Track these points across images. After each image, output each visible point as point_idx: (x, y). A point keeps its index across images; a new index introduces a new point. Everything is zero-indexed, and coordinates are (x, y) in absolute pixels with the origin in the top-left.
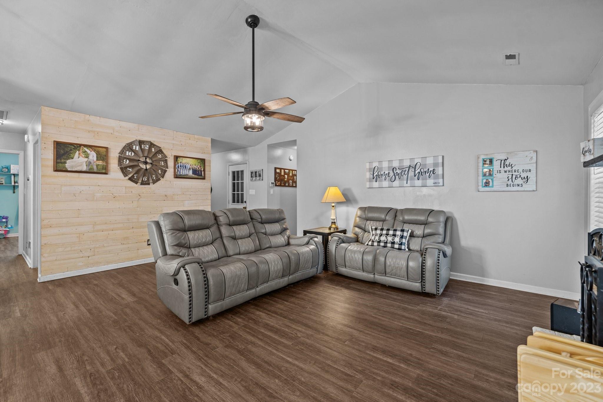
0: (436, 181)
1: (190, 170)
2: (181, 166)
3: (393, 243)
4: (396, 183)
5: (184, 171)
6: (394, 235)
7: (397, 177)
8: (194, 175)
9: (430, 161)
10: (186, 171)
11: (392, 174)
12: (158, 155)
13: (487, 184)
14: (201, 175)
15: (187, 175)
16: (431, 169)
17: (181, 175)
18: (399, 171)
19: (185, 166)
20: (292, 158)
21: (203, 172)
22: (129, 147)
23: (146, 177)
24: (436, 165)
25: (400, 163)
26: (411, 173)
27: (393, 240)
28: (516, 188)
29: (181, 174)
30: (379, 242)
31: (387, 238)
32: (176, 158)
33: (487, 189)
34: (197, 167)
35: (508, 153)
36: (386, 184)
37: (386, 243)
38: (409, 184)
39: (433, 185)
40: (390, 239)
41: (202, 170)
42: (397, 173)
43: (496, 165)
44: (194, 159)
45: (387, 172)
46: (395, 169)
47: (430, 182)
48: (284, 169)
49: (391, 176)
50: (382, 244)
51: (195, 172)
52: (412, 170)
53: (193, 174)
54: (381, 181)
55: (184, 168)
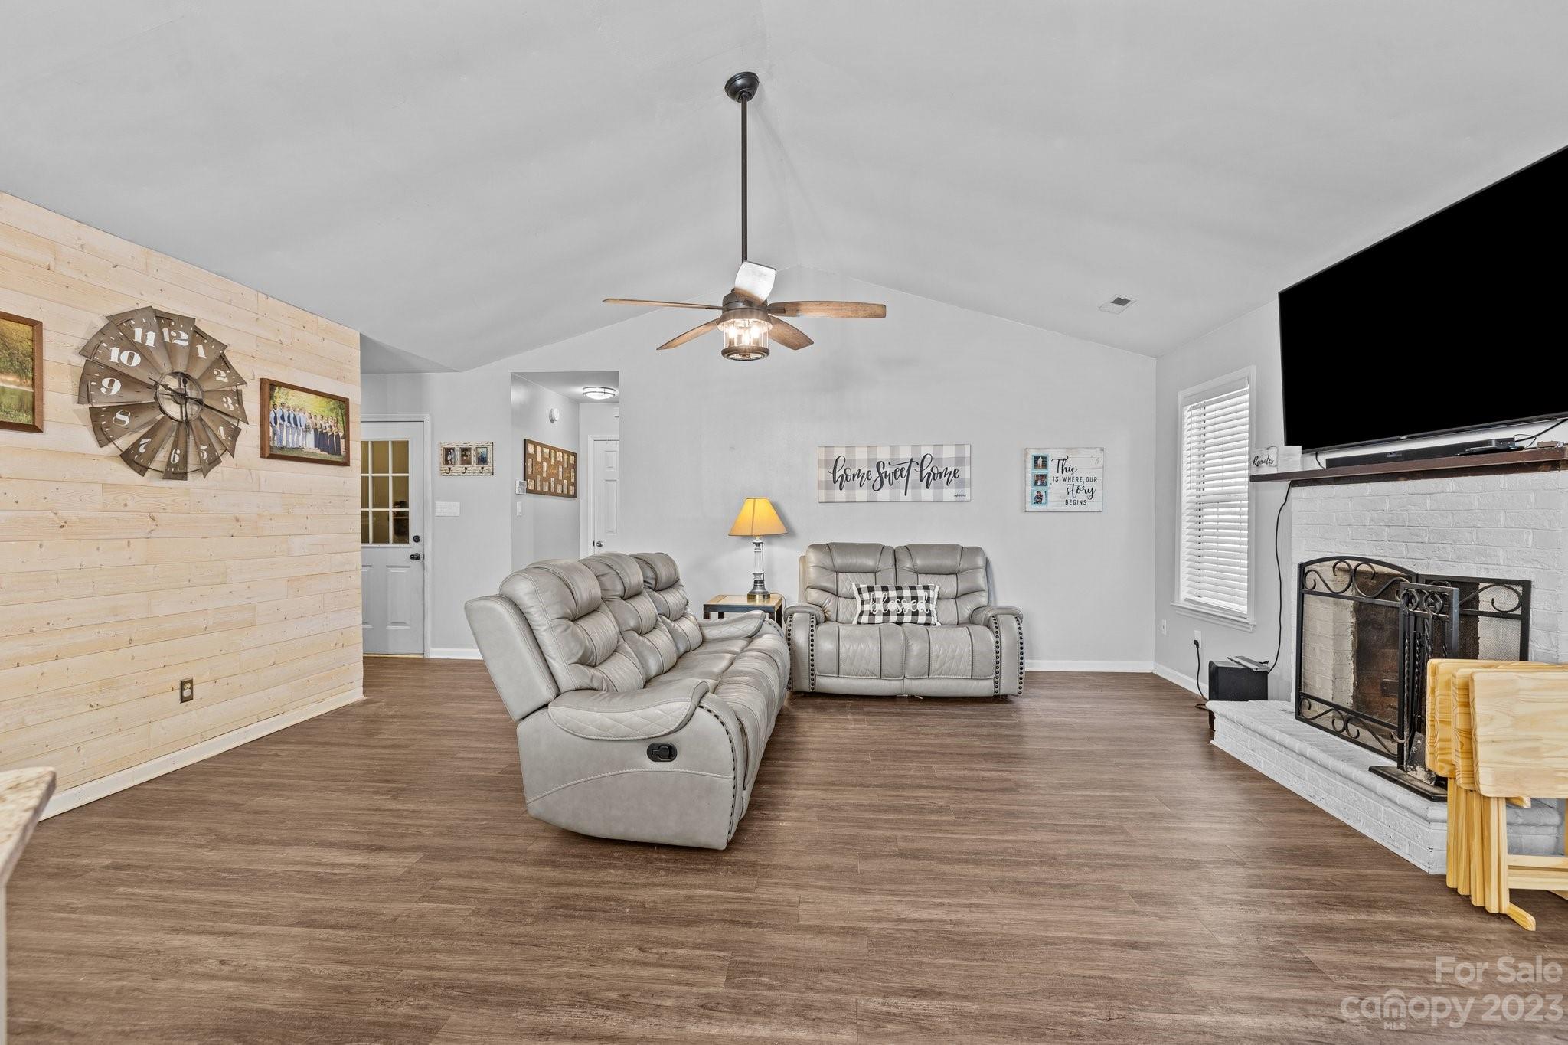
0: (960, 491)
1: (308, 434)
2: (282, 418)
3: (915, 614)
4: (885, 494)
5: (293, 435)
6: (915, 598)
7: (886, 481)
8: (319, 452)
9: (949, 453)
10: (299, 435)
11: (874, 475)
12: (216, 373)
13: (1038, 499)
14: (338, 452)
15: (300, 448)
16: (951, 469)
17: (282, 448)
18: (890, 470)
19: (295, 418)
20: (557, 415)
21: (342, 442)
22: (118, 327)
23: (178, 452)
24: (960, 461)
25: (892, 452)
26: (914, 475)
27: (914, 607)
28: (1078, 507)
29: (284, 443)
30: (887, 614)
31: (901, 605)
32: (269, 387)
33: (1038, 507)
34: (327, 425)
35: (1069, 449)
36: (862, 494)
37: (902, 614)
38: (909, 497)
39: (954, 499)
40: (908, 606)
41: (341, 434)
42: (886, 472)
43: (1052, 465)
44: (320, 398)
45: (864, 470)
46: (881, 465)
47: (949, 493)
48: (543, 446)
49: (873, 479)
50: (893, 618)
51: (322, 439)
52: (915, 468)
53: (315, 447)
54: (853, 488)
55: (293, 425)
